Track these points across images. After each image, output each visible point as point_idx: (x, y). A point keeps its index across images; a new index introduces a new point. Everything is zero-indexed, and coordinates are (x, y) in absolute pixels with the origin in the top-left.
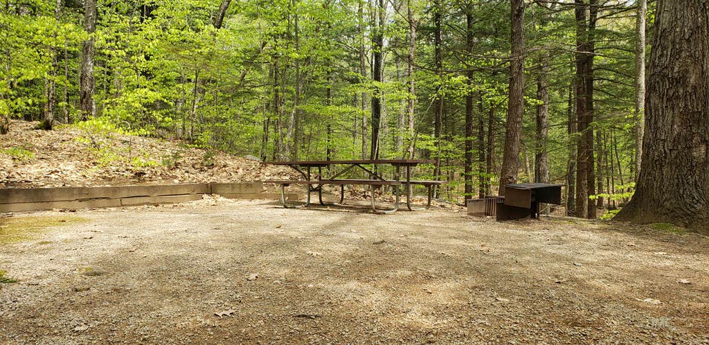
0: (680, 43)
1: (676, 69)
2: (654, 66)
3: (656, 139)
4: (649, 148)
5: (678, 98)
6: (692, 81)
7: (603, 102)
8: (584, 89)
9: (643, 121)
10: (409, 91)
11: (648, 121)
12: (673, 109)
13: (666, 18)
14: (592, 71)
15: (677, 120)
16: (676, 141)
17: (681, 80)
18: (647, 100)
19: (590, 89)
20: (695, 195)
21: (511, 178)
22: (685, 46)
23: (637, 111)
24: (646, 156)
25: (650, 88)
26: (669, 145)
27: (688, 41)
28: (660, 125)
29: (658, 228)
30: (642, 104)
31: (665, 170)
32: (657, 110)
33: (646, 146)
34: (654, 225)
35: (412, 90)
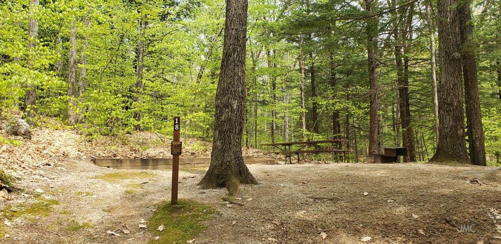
0: (449, 90)
1: (449, 100)
2: (441, 99)
3: (444, 128)
4: (441, 131)
5: (450, 111)
6: (455, 104)
7: (415, 111)
8: (404, 104)
9: (438, 121)
10: (302, 108)
11: (440, 120)
12: (449, 115)
13: (443, 80)
14: (408, 94)
15: (451, 120)
16: (451, 128)
17: (451, 104)
18: (439, 112)
19: (408, 105)
20: (460, 149)
21: (374, 152)
22: (451, 91)
23: (435, 116)
24: (440, 134)
25: (440, 107)
26: (449, 130)
27: (452, 89)
28: (445, 121)
29: (447, 162)
30: (437, 113)
31: (448, 139)
32: (443, 116)
33: (440, 130)
34: (446, 161)
35: (304, 107)
